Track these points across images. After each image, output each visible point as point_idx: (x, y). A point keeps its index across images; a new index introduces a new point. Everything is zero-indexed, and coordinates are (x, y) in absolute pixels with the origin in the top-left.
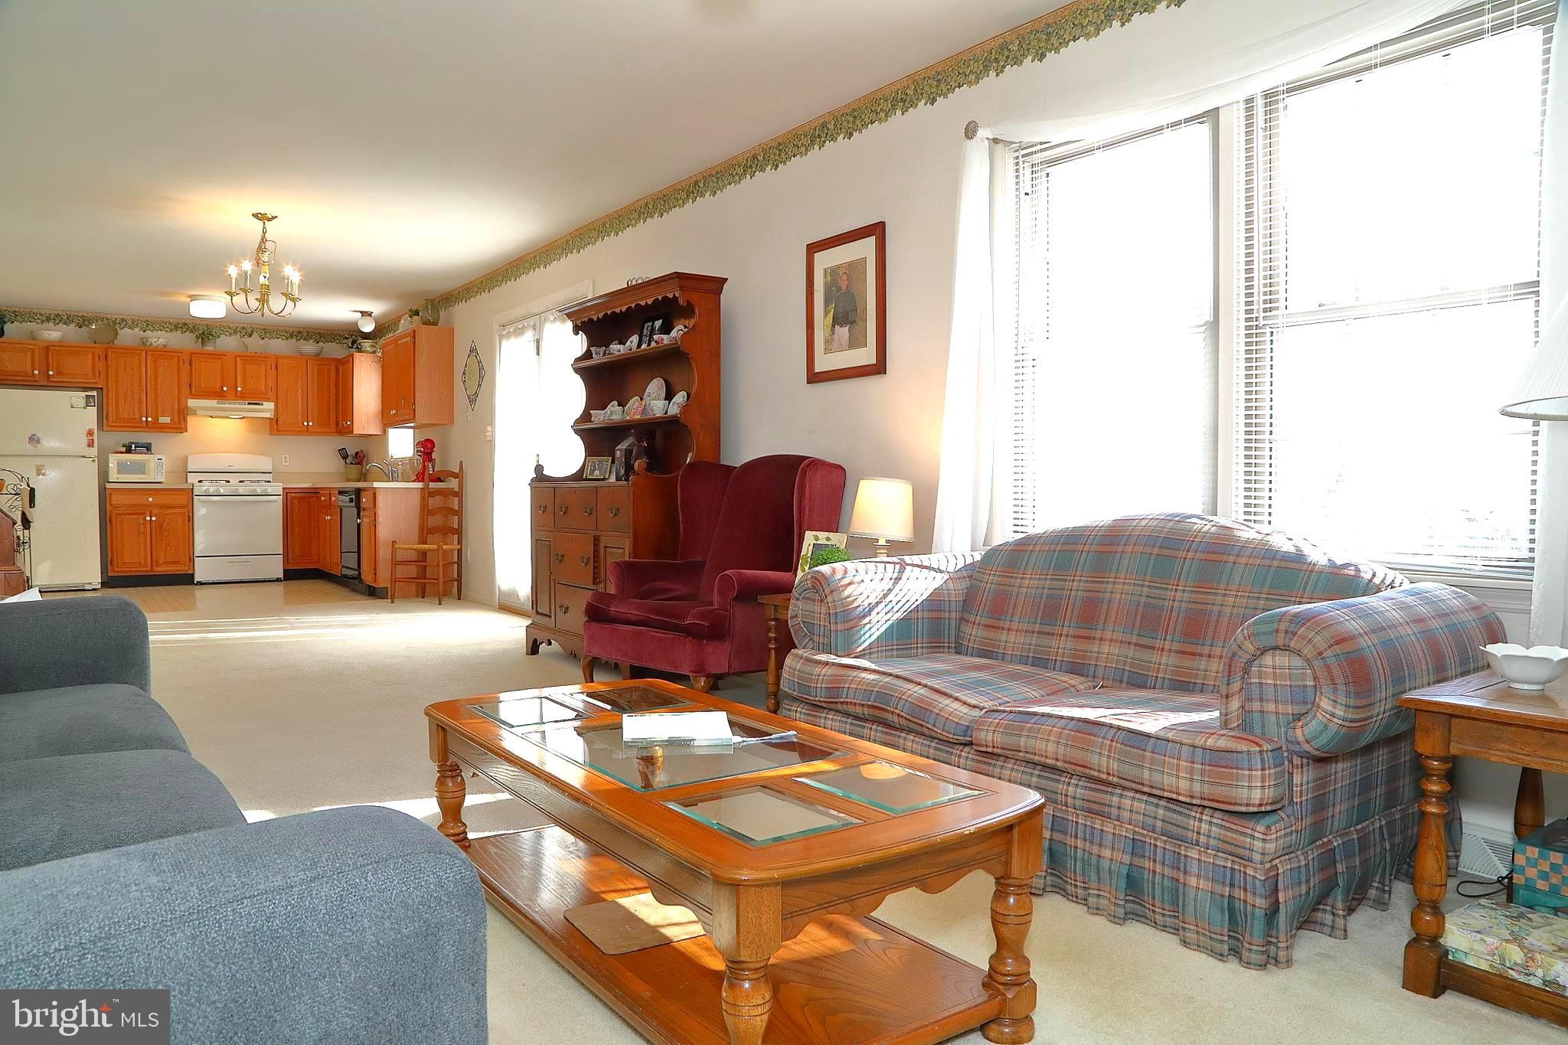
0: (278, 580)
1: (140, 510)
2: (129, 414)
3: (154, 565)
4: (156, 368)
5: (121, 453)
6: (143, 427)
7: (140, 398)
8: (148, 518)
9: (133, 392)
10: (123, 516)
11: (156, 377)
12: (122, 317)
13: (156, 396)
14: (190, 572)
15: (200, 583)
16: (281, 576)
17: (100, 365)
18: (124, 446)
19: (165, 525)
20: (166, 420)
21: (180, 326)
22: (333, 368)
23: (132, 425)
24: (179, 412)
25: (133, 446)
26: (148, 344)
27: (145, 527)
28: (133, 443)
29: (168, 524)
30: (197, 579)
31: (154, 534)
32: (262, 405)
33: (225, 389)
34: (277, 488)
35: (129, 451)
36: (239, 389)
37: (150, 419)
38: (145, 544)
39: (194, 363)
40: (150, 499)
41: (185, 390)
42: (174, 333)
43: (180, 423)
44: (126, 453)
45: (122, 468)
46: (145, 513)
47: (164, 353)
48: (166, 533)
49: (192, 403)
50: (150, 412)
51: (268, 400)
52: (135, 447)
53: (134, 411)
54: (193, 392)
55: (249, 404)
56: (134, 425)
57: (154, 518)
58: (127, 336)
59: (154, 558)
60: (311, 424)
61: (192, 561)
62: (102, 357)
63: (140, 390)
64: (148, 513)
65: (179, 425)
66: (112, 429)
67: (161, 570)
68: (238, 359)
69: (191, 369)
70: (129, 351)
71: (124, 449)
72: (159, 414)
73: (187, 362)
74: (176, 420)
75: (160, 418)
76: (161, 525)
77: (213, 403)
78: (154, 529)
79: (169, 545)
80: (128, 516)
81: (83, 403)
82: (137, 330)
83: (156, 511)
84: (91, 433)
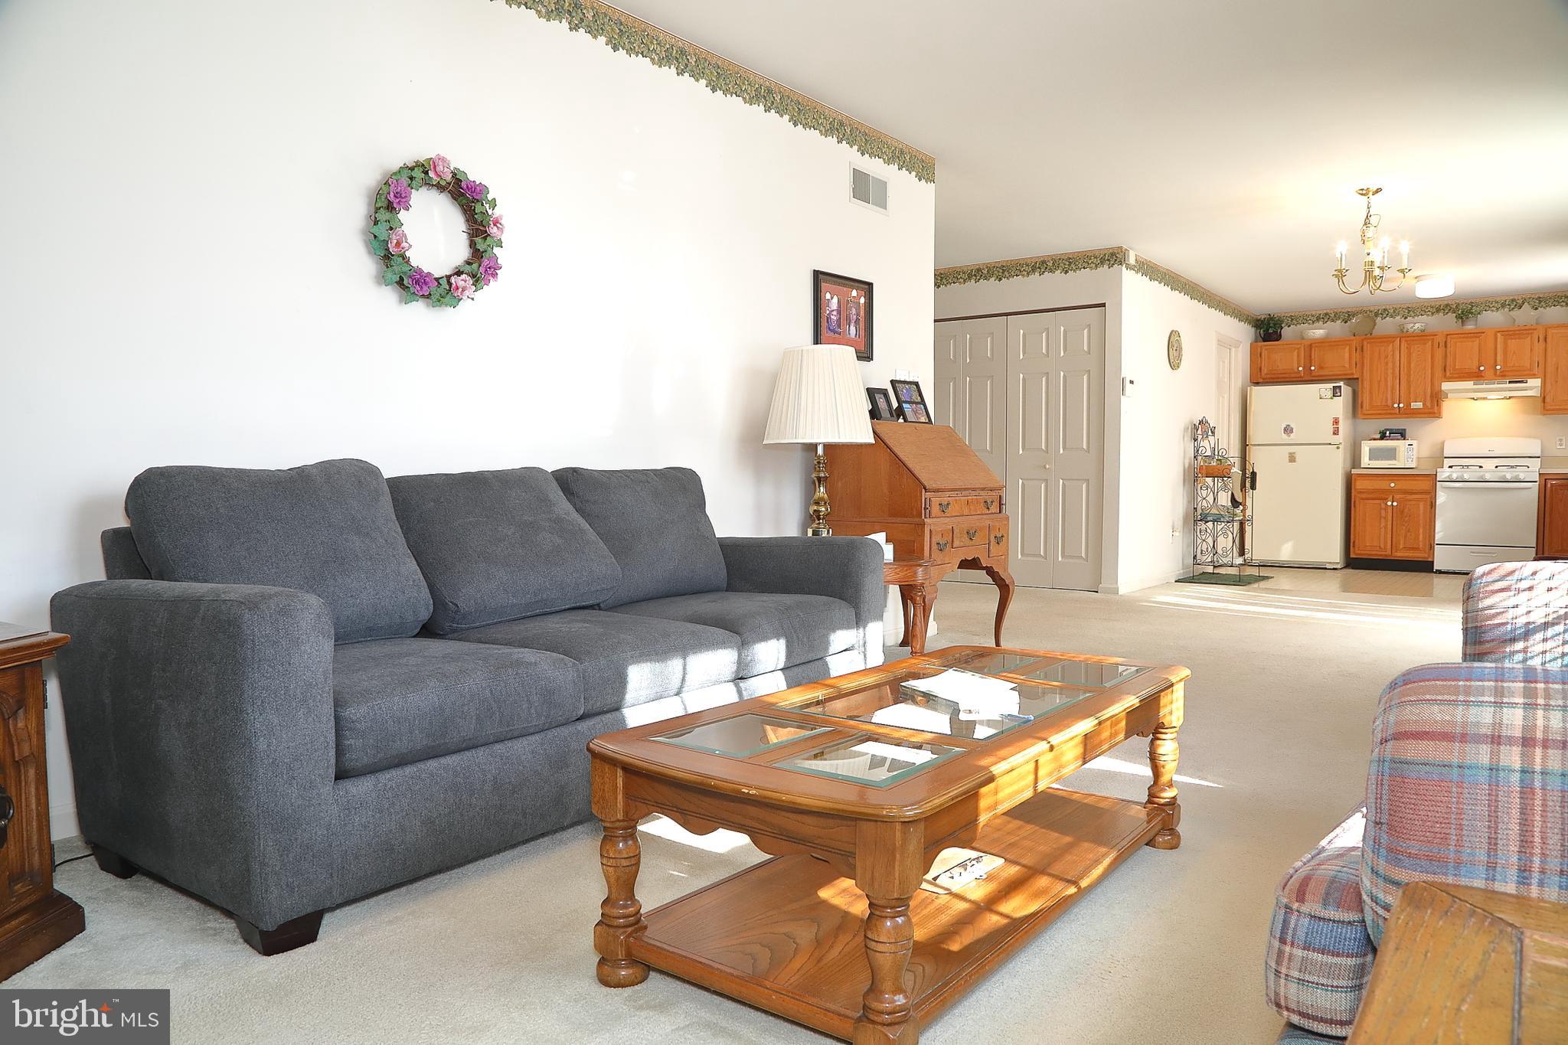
1: (1382, 495)
2: (1382, 402)
3: (1393, 551)
4: (1409, 354)
5: (1375, 439)
6: (1396, 413)
7: (1394, 384)
8: (1389, 503)
9: (1386, 381)
10: (1366, 501)
11: (1409, 363)
12: (1384, 307)
13: (1409, 382)
14: (1430, 560)
15: (1440, 572)
17: (1356, 356)
18: (1379, 433)
19: (1406, 510)
20: (1419, 405)
21: (1442, 308)
23: (1385, 412)
24: (1432, 396)
25: (1388, 432)
26: (1405, 330)
27: (1386, 512)
28: (1388, 430)
29: (1409, 509)
30: (1436, 567)
31: (1395, 519)
32: (1527, 383)
33: (1483, 369)
34: (1534, 474)
35: (1383, 437)
36: (1499, 368)
37: (1401, 405)
38: (1386, 527)
39: (1448, 346)
40: (1393, 485)
41: (1439, 373)
42: (1436, 316)
44: (1380, 439)
45: (1374, 454)
46: (1387, 498)
47: (1422, 336)
48: (1406, 519)
49: (1446, 386)
50: (1402, 399)
51: (1532, 377)
52: (1390, 433)
53: (1387, 398)
54: (1448, 374)
55: (1510, 382)
56: (1387, 412)
57: (1395, 504)
58: (1385, 326)
59: (1394, 543)
61: (1432, 548)
62: (1359, 349)
63: (1394, 378)
64: (1391, 498)
65: (1433, 408)
66: (1367, 416)
67: (1401, 554)
68: (1500, 334)
69: (1446, 351)
70: (1387, 339)
71: (1378, 436)
72: (1412, 400)
73: (1442, 344)
74: (1429, 405)
75: (1412, 404)
76: (1402, 512)
77: (1469, 384)
78: (1395, 515)
79: (1409, 531)
80: (1371, 501)
81: (1330, 394)
82: (1398, 318)
83: (1397, 497)
84: (1336, 422)
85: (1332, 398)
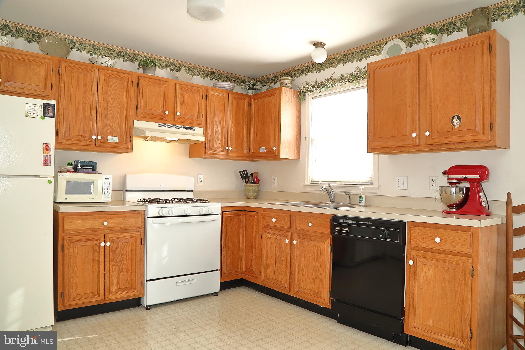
0: (215, 294)
1: (93, 236)
2: (79, 132)
3: (107, 294)
4: (106, 88)
5: (69, 171)
6: (92, 146)
7: (91, 115)
8: (102, 244)
9: (84, 109)
11: (106, 95)
13: (106, 115)
14: (141, 297)
15: (149, 308)
16: (217, 289)
17: (52, 78)
18: (69, 164)
19: (118, 250)
20: (114, 139)
21: (122, 54)
22: (246, 102)
23: (82, 143)
24: (126, 132)
25: (80, 165)
27: (99, 253)
28: (78, 162)
29: (121, 249)
30: (146, 303)
31: (107, 260)
32: (195, 130)
33: (167, 112)
34: (216, 208)
35: (75, 170)
36: (178, 114)
37: (99, 138)
38: (98, 271)
39: (140, 87)
40: (105, 224)
41: (132, 111)
43: (126, 143)
44: (73, 172)
45: (72, 188)
46: (99, 239)
47: (116, 73)
48: (119, 259)
49: (138, 124)
50: (99, 131)
51: (199, 125)
52: (82, 166)
53: (84, 129)
54: (139, 113)
55: (184, 128)
56: (84, 143)
57: (108, 244)
59: (107, 286)
60: (230, 148)
61: (142, 285)
62: (55, 70)
63: (91, 108)
64: (102, 238)
66: (62, 146)
67: (114, 297)
68: (178, 86)
69: (138, 92)
70: (83, 67)
71: (70, 168)
72: (108, 135)
73: (135, 84)
74: (123, 140)
75: (109, 137)
76: (115, 251)
77: (155, 125)
78: (107, 256)
79: (122, 271)
80: (83, 243)
81: (40, 112)
82: (84, 53)
83: (110, 236)
84: (47, 149)
85: (42, 118)
